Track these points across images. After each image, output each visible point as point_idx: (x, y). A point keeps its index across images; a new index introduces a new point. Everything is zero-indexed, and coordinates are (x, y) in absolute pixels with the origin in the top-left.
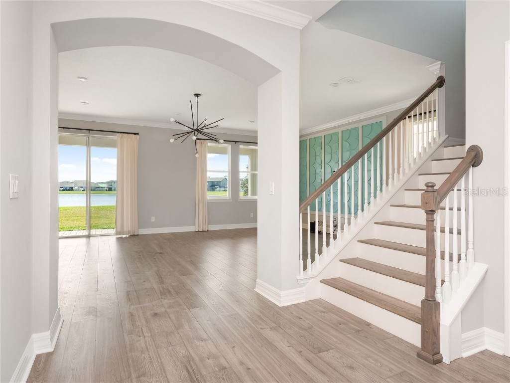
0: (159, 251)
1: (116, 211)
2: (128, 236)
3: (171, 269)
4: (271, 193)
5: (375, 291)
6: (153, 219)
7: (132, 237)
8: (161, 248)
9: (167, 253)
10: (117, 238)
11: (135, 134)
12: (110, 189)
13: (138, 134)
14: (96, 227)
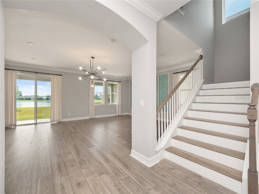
0: (74, 132)
1: (51, 109)
2: (57, 123)
3: (83, 144)
4: (141, 106)
5: (196, 155)
6: (69, 114)
7: (59, 123)
8: (75, 129)
9: (78, 132)
10: (51, 124)
11: (60, 75)
12: (48, 99)
13: (62, 75)
14: (40, 118)
